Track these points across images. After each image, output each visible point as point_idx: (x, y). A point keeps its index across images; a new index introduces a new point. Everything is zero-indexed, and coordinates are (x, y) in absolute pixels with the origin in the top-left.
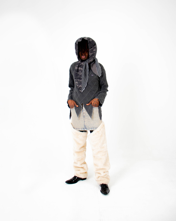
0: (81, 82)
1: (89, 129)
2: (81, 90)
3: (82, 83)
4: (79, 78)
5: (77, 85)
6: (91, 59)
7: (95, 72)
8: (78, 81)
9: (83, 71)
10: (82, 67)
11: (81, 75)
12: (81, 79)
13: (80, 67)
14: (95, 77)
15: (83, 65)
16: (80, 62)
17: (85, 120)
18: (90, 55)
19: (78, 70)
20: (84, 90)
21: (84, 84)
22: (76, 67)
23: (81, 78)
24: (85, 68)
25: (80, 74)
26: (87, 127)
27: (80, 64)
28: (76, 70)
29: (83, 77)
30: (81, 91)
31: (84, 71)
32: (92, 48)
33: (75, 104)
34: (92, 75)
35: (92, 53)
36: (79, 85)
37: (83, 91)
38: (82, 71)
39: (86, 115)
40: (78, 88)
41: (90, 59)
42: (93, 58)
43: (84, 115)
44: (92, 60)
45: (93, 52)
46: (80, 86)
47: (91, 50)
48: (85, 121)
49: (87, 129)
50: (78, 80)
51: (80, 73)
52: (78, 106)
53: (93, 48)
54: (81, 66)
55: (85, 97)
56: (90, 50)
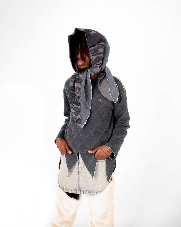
0: (79, 109)
1: (85, 192)
2: (80, 123)
3: (82, 111)
4: (75, 102)
5: (74, 115)
6: (96, 67)
7: (107, 95)
8: (75, 109)
9: (83, 90)
10: (80, 83)
11: (79, 97)
12: (79, 104)
13: (77, 82)
14: (106, 103)
15: (82, 79)
16: (76, 73)
17: (80, 178)
18: (93, 59)
19: (74, 87)
20: (85, 123)
21: (86, 112)
22: (70, 82)
23: (79, 102)
24: (86, 83)
25: (77, 95)
26: (82, 189)
27: (77, 78)
28: (71, 87)
29: (82, 99)
30: (80, 125)
31: (85, 88)
32: (95, 47)
33: (67, 148)
34: (100, 100)
35: (95, 55)
36: (76, 115)
37: (83, 126)
38: (80, 90)
39: (83, 171)
40: (75, 119)
41: (93, 68)
42: (99, 66)
43: (80, 170)
44: (97, 70)
45: (98, 54)
46: (78, 117)
47: (93, 50)
48: (79, 180)
49: (82, 192)
50: (75, 106)
51: (77, 93)
52: (70, 152)
53: (97, 46)
54: (79, 81)
55: (84, 142)
56: (91, 49)
